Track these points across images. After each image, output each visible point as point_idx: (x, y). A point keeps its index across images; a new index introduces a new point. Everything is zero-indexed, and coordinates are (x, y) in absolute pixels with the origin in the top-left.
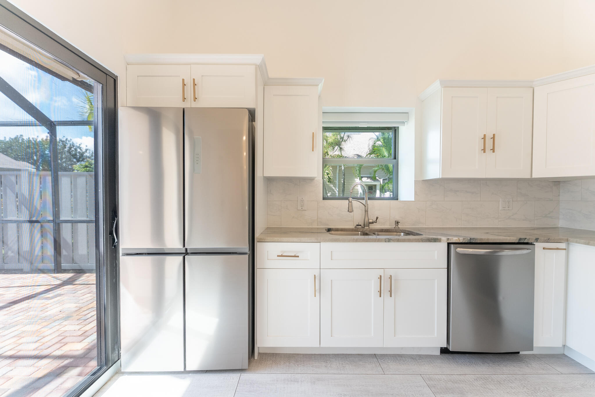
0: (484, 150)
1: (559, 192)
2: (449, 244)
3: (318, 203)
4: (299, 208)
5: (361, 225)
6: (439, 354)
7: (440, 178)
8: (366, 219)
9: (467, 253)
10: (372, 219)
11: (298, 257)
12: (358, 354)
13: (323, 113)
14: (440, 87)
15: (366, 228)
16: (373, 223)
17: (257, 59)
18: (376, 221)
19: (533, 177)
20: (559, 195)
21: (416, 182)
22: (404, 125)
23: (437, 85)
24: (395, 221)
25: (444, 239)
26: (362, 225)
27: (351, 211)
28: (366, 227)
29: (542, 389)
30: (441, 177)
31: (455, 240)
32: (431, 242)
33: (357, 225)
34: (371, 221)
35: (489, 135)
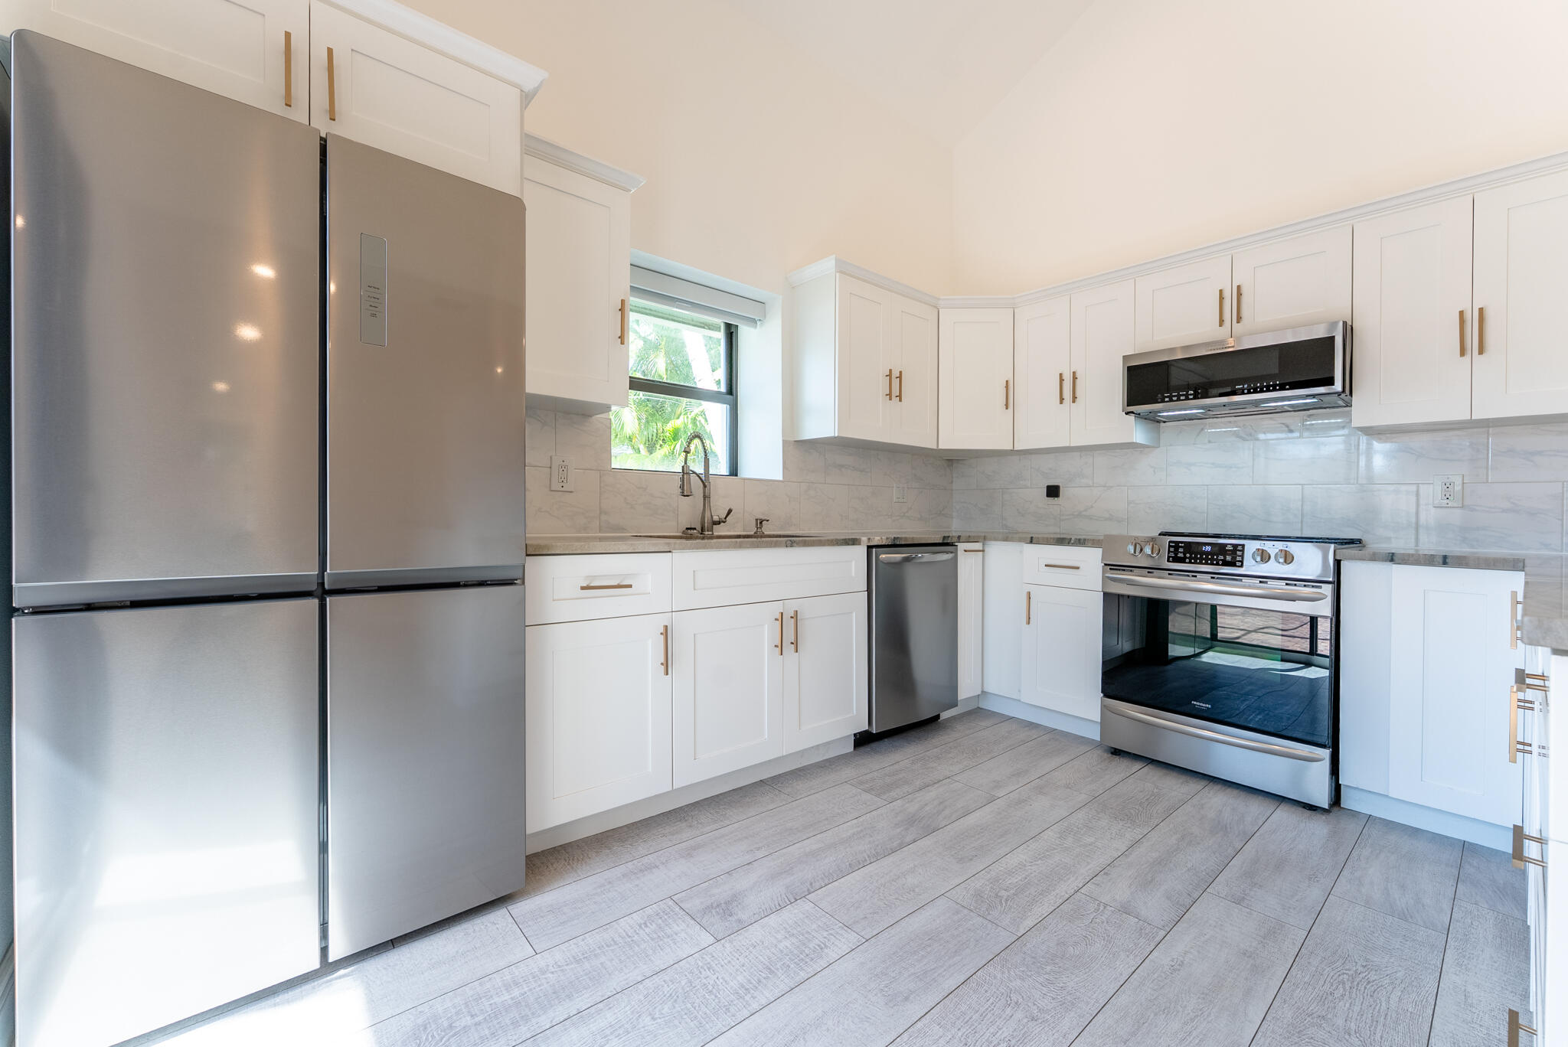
0: (890, 395)
1: (952, 477)
2: (870, 548)
3: (600, 477)
4: (556, 486)
5: (695, 529)
6: (852, 749)
7: (835, 437)
8: (708, 514)
9: (893, 561)
10: (719, 513)
11: (630, 586)
12: (734, 790)
13: (631, 265)
14: (834, 270)
15: (706, 533)
16: (719, 523)
17: (530, 76)
18: (725, 518)
19: (940, 447)
20: (952, 482)
21: (785, 442)
22: (756, 327)
23: (829, 264)
24: (757, 520)
25: (864, 539)
26: (699, 528)
27: (689, 494)
28: (708, 531)
29: (979, 749)
30: (836, 435)
31: (876, 541)
32: (849, 545)
33: (687, 529)
34: (716, 518)
35: (896, 374)
